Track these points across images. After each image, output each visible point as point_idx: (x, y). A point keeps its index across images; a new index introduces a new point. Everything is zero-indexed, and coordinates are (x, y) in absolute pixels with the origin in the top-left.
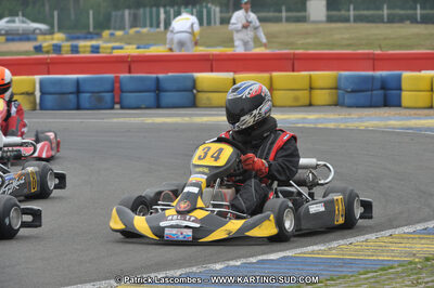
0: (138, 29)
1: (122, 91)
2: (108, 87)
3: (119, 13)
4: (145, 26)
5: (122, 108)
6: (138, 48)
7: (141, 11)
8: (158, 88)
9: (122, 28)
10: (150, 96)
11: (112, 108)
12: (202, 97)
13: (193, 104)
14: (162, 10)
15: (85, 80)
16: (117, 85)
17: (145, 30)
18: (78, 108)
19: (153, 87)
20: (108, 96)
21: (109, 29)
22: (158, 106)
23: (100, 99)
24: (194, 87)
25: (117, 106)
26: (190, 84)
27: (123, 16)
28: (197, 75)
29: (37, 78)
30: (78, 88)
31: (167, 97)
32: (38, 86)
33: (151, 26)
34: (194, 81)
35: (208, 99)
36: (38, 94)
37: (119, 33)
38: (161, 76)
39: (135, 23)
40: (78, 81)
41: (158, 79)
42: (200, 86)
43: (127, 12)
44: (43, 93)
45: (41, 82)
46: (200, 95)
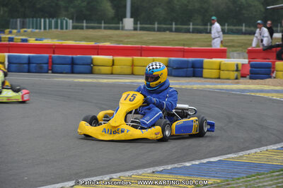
0: (25, 29)
1: (53, 64)
2: (46, 61)
3: (15, 20)
4: (29, 28)
5: (53, 73)
6: (36, 40)
7: (27, 20)
8: (73, 63)
9: (16, 28)
10: (68, 67)
11: (47, 73)
12: (96, 68)
13: (91, 72)
14: (42, 20)
15: (33, 57)
16: (50, 60)
17: (29, 30)
18: (29, 72)
19: (70, 62)
20: (45, 66)
21: (8, 28)
22: (72, 72)
23: (41, 68)
24: (92, 63)
25: (50, 72)
26: (89, 61)
27: (16, 22)
28: (93, 56)
29: (6, 54)
30: (29, 61)
31: (77, 68)
32: (6, 59)
33: (33, 28)
34: (92, 60)
35: (99, 70)
36: (6, 63)
37: (15, 31)
38: (74, 56)
39: (23, 26)
40: (29, 57)
41: (72, 58)
42: (95, 62)
43: (19, 20)
44: (9, 63)
45: (9, 57)
46: (95, 67)
